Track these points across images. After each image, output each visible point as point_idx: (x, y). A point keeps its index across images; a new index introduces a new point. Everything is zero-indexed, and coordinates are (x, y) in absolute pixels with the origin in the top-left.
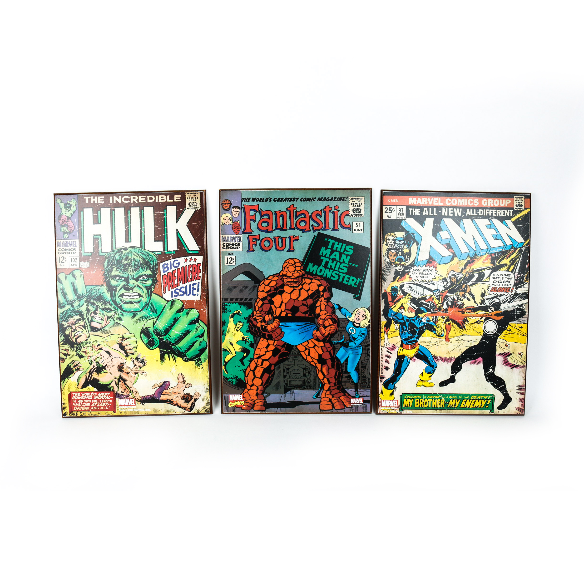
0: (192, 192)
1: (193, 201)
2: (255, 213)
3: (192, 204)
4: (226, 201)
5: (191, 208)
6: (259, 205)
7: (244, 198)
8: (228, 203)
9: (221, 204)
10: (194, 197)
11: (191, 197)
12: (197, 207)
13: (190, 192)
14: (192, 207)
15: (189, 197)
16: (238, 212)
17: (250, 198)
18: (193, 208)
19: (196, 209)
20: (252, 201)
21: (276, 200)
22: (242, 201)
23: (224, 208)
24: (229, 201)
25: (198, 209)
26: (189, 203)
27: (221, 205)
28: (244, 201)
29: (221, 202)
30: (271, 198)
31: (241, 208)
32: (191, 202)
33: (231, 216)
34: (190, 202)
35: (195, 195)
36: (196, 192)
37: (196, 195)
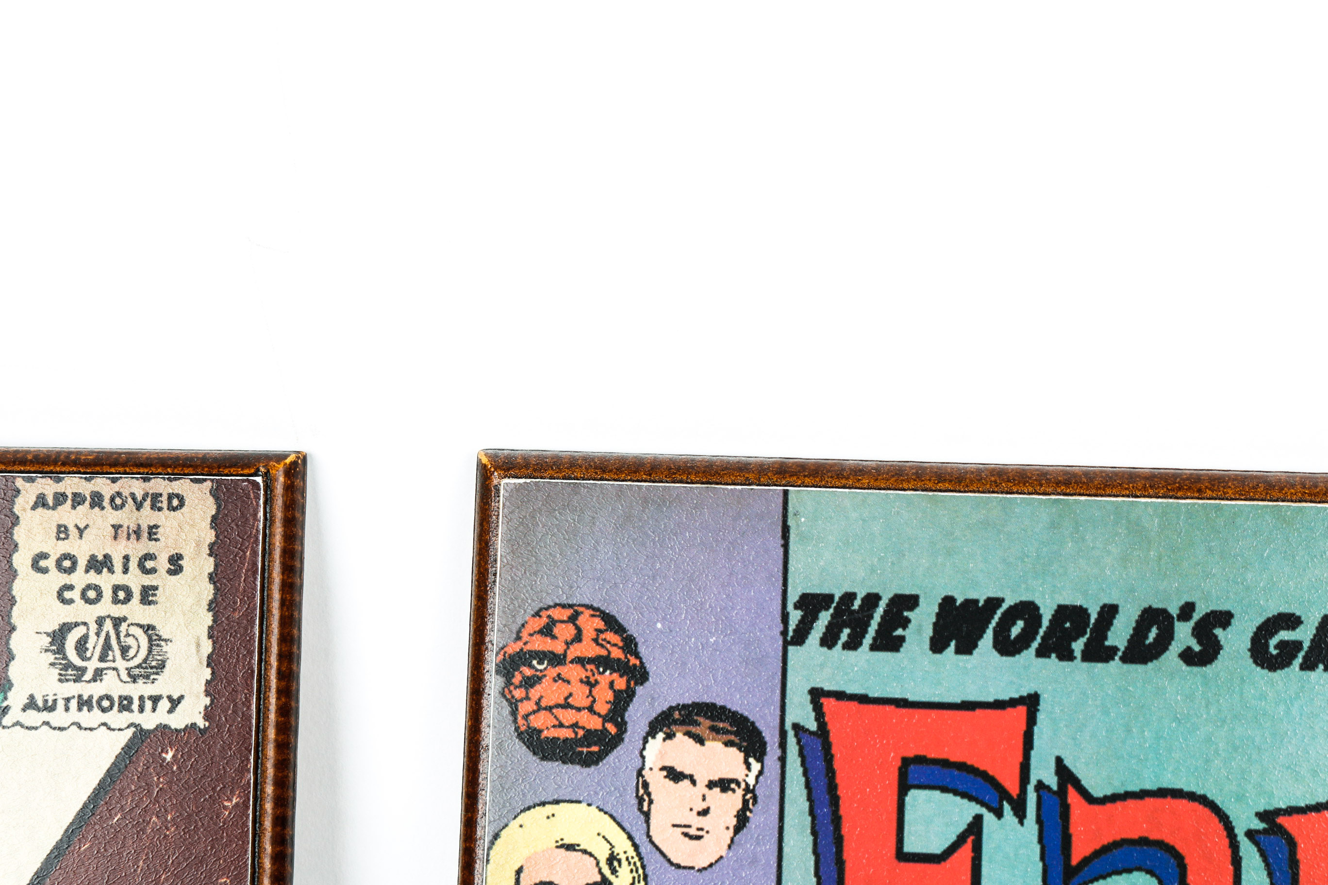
0: (102, 485)
1: (106, 607)
2: (976, 825)
3: (94, 645)
4: (565, 632)
5: (84, 703)
6: (1031, 702)
7: (824, 600)
8: (587, 649)
9: (492, 661)
10: (136, 549)
11: (82, 550)
12: (163, 685)
13: (72, 484)
14: (96, 690)
15: (57, 549)
16: (724, 785)
17: (912, 601)
18: (105, 703)
19: (149, 721)
20: (937, 645)
21: (1289, 650)
22: (800, 637)
23: (540, 721)
24: (611, 623)
25: (178, 721)
26: (59, 636)
27: (493, 683)
28: (829, 641)
29: (494, 637)
30: (1224, 618)
31: (771, 737)
32: (89, 613)
33: (623, 846)
34: (67, 614)
35: (147, 516)
36: (160, 485)
37: (165, 519)
